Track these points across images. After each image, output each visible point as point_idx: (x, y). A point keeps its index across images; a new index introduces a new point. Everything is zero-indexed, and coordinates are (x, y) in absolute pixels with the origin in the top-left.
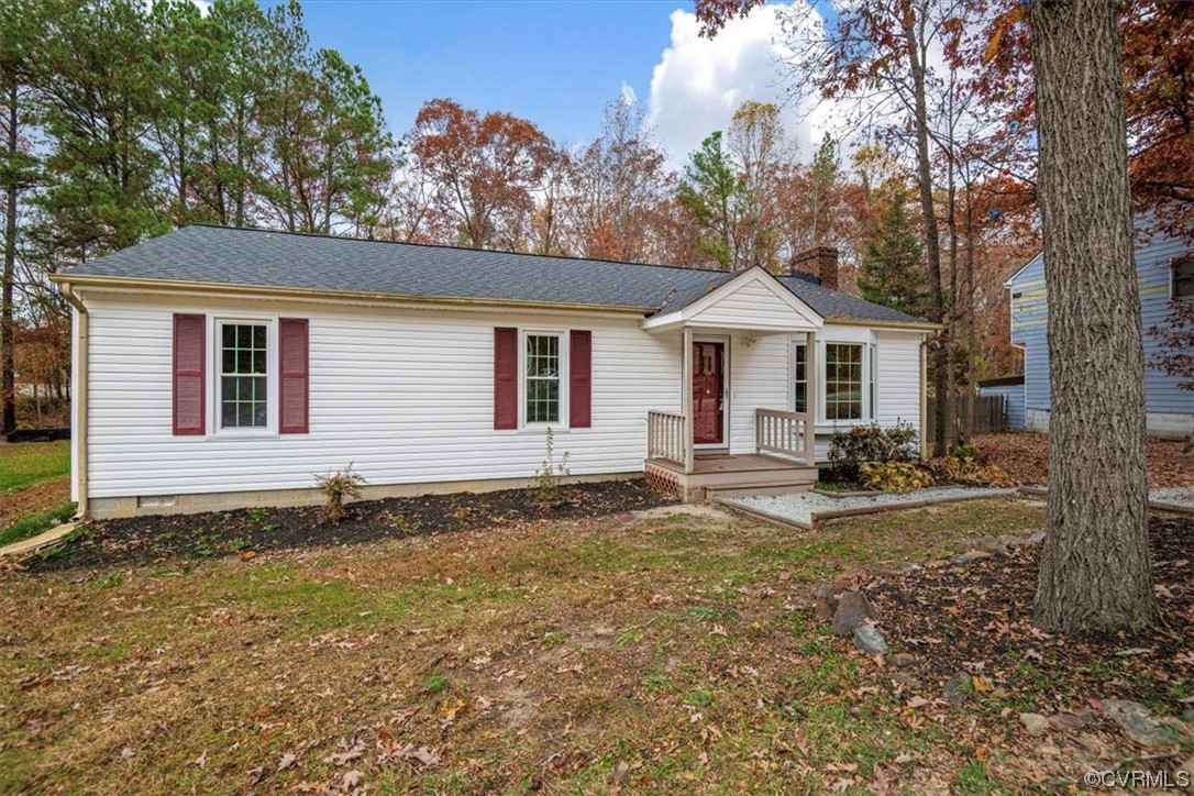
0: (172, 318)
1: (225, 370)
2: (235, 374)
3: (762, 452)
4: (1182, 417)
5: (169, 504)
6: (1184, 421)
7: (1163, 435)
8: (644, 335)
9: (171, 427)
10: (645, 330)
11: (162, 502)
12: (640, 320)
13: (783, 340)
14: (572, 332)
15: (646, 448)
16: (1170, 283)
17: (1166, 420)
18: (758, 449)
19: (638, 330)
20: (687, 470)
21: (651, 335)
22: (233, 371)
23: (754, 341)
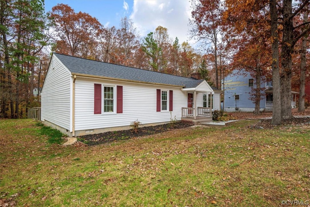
0: (94, 85)
1: (105, 98)
2: (107, 99)
3: (199, 115)
4: (250, 108)
5: (92, 132)
6: (250, 109)
7: (247, 112)
8: (181, 92)
9: (94, 112)
10: (181, 91)
11: (90, 131)
12: (180, 89)
13: (201, 93)
14: (170, 90)
15: (181, 115)
16: (248, 83)
17: (248, 109)
18: (198, 115)
19: (180, 90)
20: (195, 119)
21: (182, 92)
22: (106, 98)
23: (198, 93)
